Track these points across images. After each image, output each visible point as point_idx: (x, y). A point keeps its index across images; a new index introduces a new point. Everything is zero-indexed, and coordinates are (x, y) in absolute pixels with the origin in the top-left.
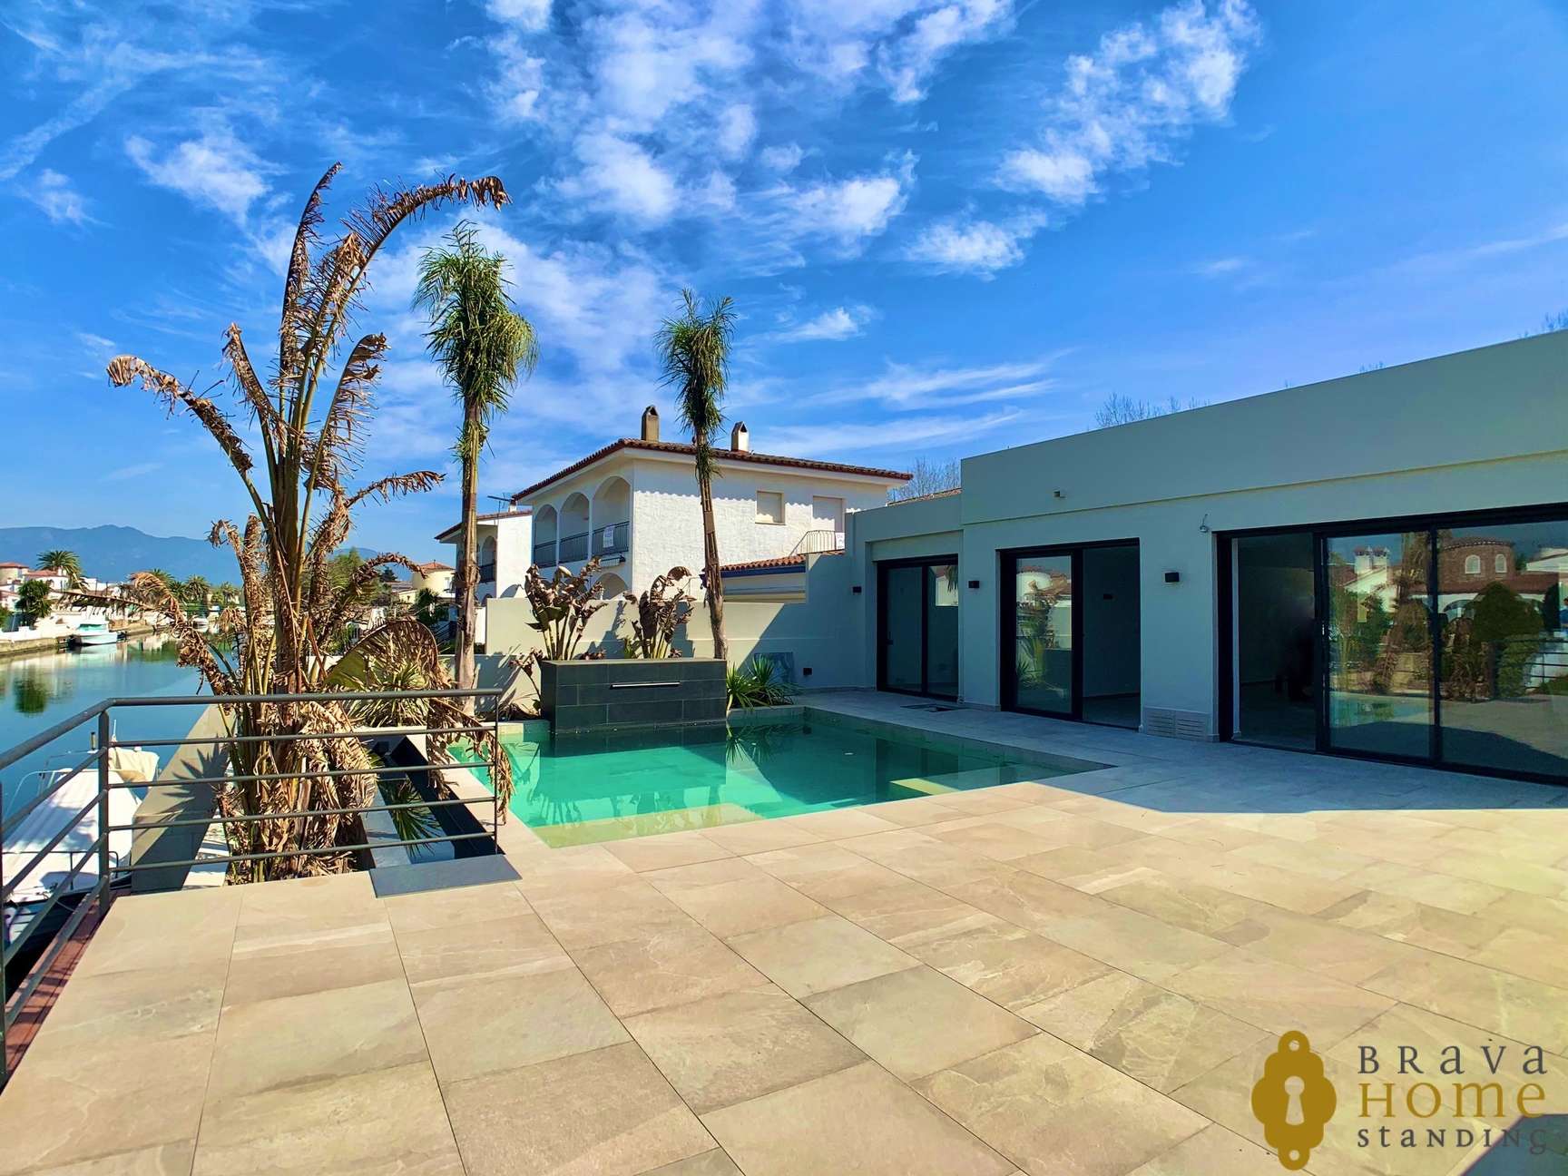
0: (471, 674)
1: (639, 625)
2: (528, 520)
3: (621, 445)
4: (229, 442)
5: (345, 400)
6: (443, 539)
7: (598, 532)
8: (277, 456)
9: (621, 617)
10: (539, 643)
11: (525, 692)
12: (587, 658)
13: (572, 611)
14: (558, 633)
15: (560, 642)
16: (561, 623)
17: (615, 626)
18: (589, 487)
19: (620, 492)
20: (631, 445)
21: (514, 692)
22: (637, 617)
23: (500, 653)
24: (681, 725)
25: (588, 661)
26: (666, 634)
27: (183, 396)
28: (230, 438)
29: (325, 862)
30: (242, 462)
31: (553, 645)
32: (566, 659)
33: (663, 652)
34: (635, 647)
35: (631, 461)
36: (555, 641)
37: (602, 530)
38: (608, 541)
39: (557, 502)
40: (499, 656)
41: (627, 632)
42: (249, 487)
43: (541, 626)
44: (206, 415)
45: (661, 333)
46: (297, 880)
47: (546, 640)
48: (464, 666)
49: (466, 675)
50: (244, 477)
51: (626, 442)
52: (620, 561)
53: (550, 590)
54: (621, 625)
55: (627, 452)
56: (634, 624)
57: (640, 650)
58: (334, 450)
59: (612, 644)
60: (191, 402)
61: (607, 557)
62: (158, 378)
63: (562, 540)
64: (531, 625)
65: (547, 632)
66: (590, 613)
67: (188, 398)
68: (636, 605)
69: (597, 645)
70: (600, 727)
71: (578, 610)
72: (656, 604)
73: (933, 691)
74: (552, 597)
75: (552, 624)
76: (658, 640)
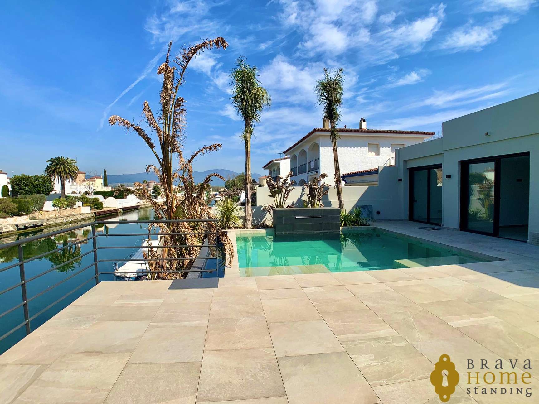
0: (250, 212)
1: (309, 195)
2: (289, 160)
3: (315, 131)
4: (147, 140)
5: (177, 122)
6: (265, 168)
7: (310, 163)
8: (163, 142)
9: (304, 193)
10: (272, 202)
11: (269, 220)
12: (289, 207)
13: (284, 191)
14: (279, 199)
15: (280, 202)
16: (280, 195)
17: (301, 196)
18: (306, 148)
19: (316, 148)
20: (319, 130)
21: (266, 219)
22: (308, 193)
23: (261, 206)
24: (322, 232)
25: (289, 209)
26: (319, 199)
27: (132, 126)
28: (147, 138)
29: (173, 274)
30: (152, 146)
31: (277, 203)
32: (282, 207)
33: (319, 205)
34: (308, 204)
35: (319, 136)
36: (278, 201)
37: (311, 162)
38: (313, 166)
39: (297, 153)
40: (261, 207)
41: (305, 198)
42: (155, 153)
43: (273, 196)
44: (139, 131)
45: (317, 86)
46: (161, 281)
47: (275, 201)
48: (248, 210)
49: (248, 213)
50: (153, 150)
51: (317, 130)
52: (316, 173)
53: (276, 184)
54: (303, 195)
55: (317, 133)
56: (308, 195)
57: (310, 205)
58: (176, 139)
59: (300, 202)
60: (134, 128)
61: (313, 171)
62: (123, 121)
63: (299, 166)
64: (269, 196)
65: (275, 198)
66: (289, 191)
67: (133, 126)
68: (309, 188)
69: (295, 203)
70: (292, 232)
71: (286, 190)
72: (315, 188)
73: (432, 221)
74: (277, 186)
75: (277, 195)
76: (316, 201)
